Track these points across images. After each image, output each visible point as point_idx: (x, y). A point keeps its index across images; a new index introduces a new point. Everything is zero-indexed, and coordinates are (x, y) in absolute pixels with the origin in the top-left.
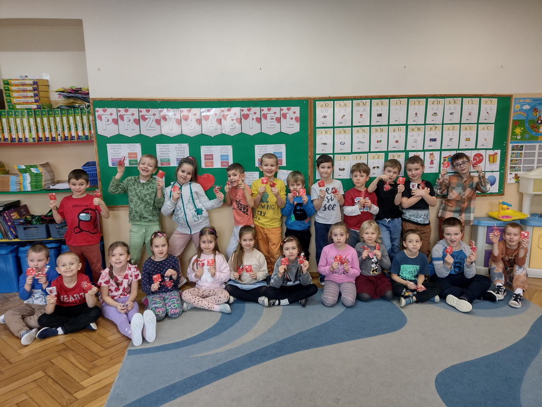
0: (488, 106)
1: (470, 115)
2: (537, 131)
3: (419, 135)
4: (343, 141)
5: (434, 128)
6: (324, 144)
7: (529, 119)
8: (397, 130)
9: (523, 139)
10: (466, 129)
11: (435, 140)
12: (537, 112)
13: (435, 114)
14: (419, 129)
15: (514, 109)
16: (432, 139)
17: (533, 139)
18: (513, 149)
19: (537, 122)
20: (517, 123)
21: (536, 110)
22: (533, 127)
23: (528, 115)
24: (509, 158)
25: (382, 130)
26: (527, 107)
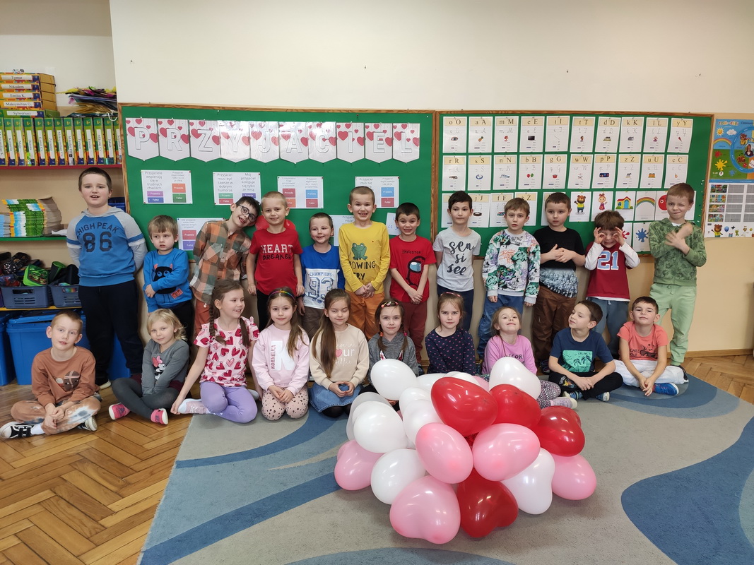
0: (680, 129)
1: (655, 141)
2: (746, 166)
3: (585, 168)
4: (481, 174)
5: (605, 159)
6: (454, 177)
7: (735, 148)
8: (555, 159)
9: (727, 177)
10: (650, 161)
11: (606, 175)
12: (745, 139)
13: (608, 139)
14: (585, 160)
15: (716, 134)
16: (603, 174)
17: (740, 177)
18: (713, 191)
19: (746, 153)
20: (718, 154)
21: (744, 137)
22: (740, 160)
23: (733, 144)
24: (708, 203)
25: (534, 160)
26: (732, 132)
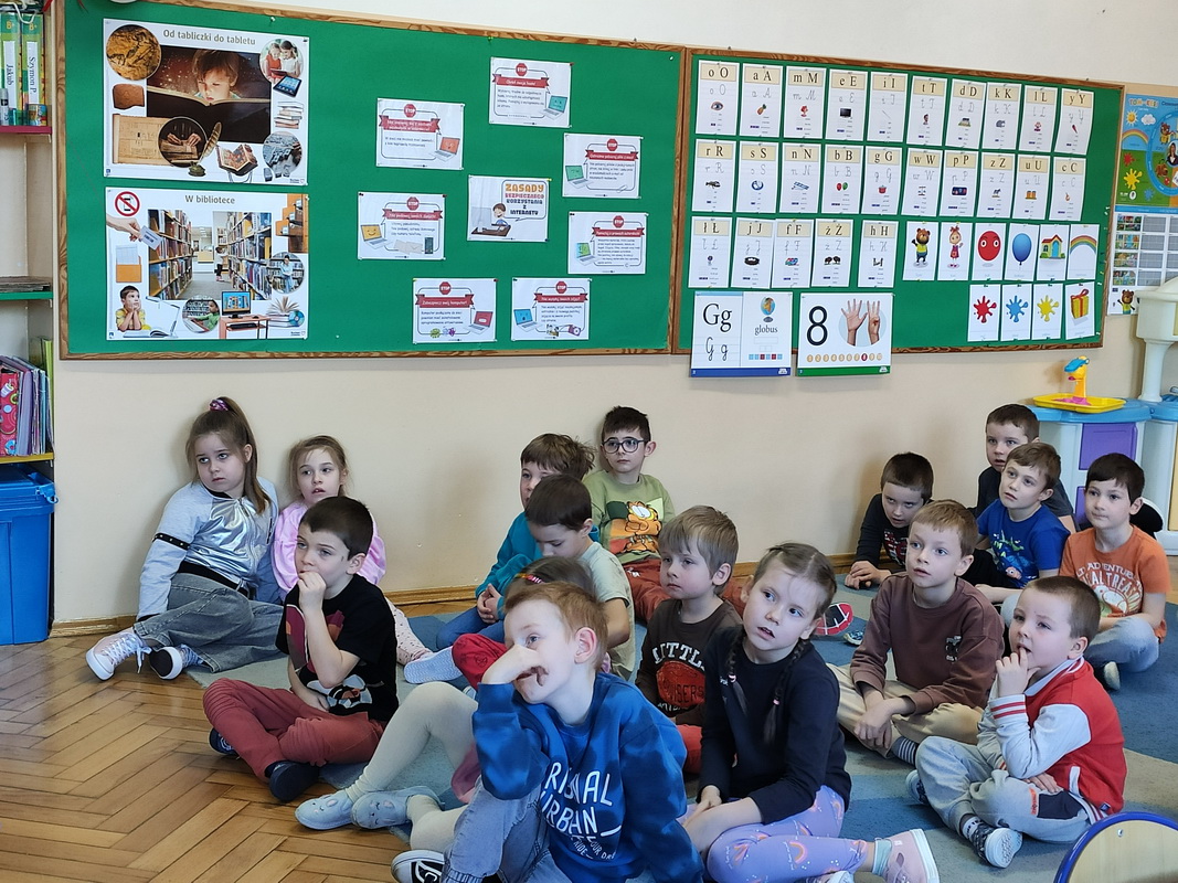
0: (1075, 111)
1: (1037, 129)
2: (1168, 183)
3: (929, 176)
4: (760, 179)
5: (961, 160)
6: (713, 184)
7: (1154, 150)
8: (882, 156)
9: (1141, 201)
10: (1028, 167)
11: (962, 191)
12: (1168, 133)
13: (966, 121)
14: (930, 160)
15: (1126, 121)
16: (958, 189)
18: (1120, 228)
19: (1169, 160)
20: (1128, 158)
21: (1165, 129)
23: (1151, 141)
24: (1113, 251)
25: (849, 156)
26: (1149, 120)
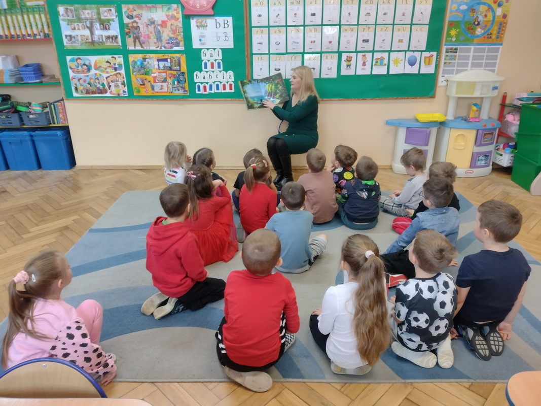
0: (422, 6)
4: (278, 40)
5: (367, 29)
6: (260, 44)
7: (466, 20)
8: (330, 30)
9: (457, 41)
10: (399, 30)
12: (474, 12)
13: (368, 14)
14: (352, 30)
15: (451, 9)
16: (365, 40)
17: (468, 42)
18: (447, 52)
19: (474, 23)
20: (451, 24)
22: (469, 29)
23: (464, 16)
24: (443, 61)
26: (464, 7)
